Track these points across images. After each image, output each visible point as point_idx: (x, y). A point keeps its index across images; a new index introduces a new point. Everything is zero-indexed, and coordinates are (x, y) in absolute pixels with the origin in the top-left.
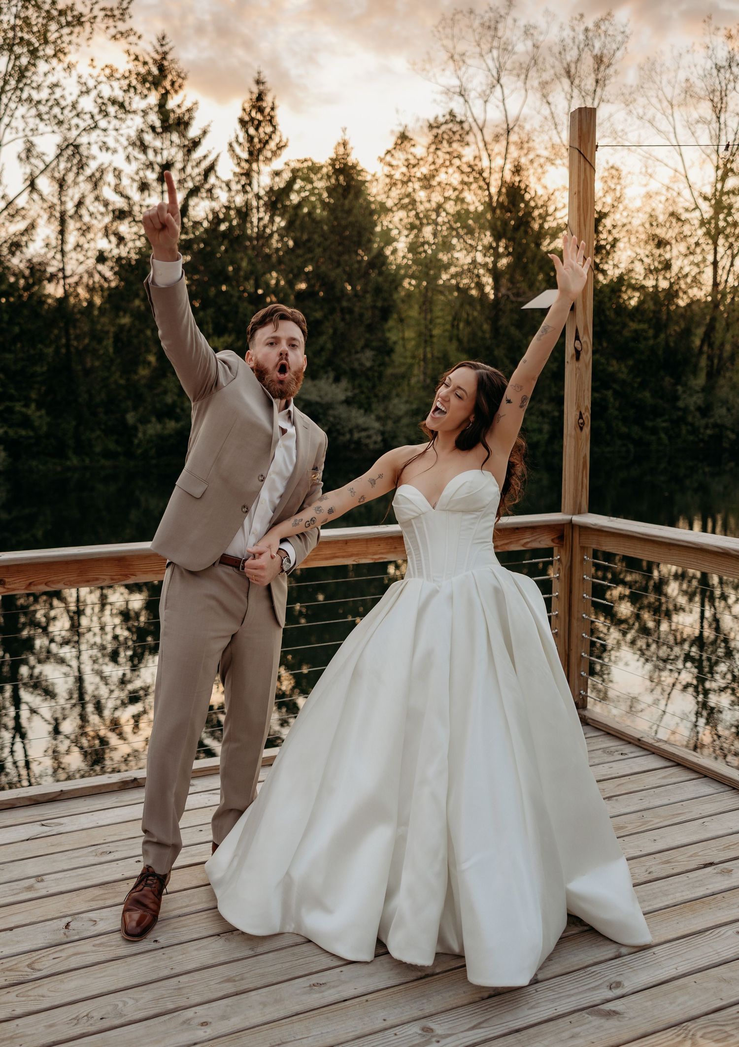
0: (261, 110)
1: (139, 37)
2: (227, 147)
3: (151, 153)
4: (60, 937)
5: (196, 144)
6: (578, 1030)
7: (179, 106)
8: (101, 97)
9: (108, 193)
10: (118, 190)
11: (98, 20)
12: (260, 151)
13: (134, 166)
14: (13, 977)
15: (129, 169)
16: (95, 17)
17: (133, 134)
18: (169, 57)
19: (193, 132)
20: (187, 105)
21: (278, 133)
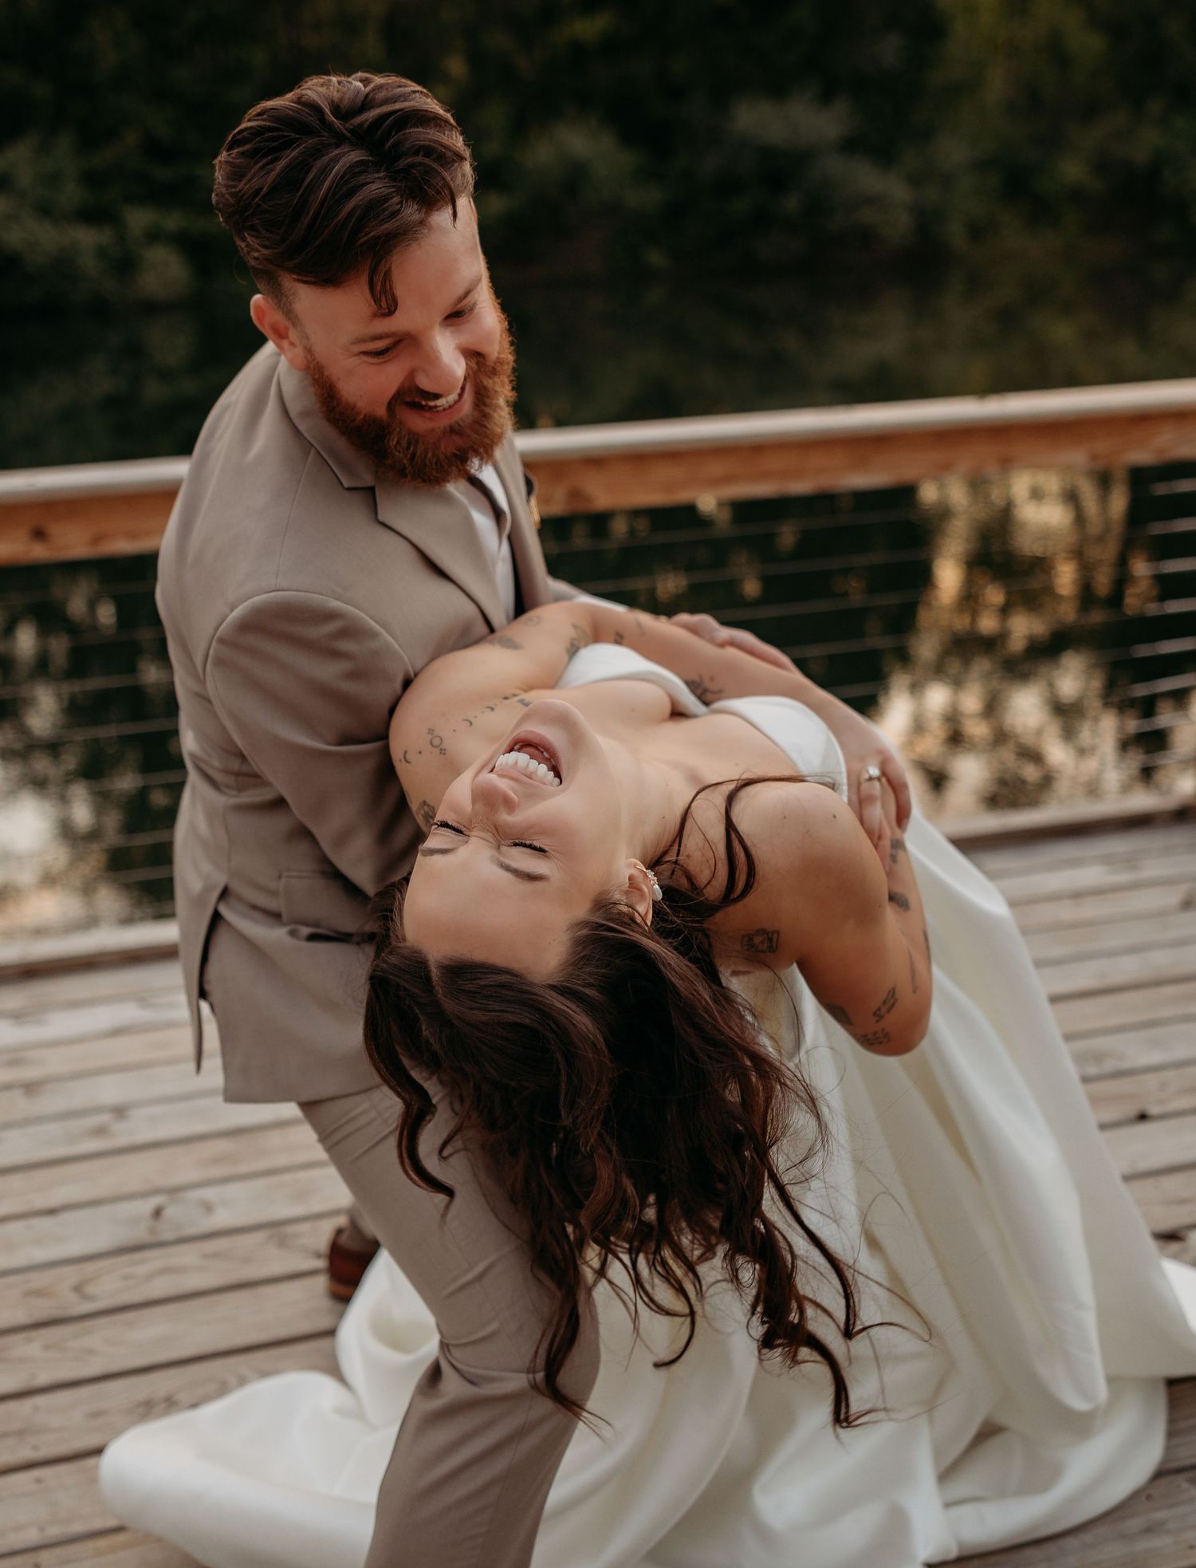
4: (140, 1234)
6: (1161, 1515)
14: (43, 1309)
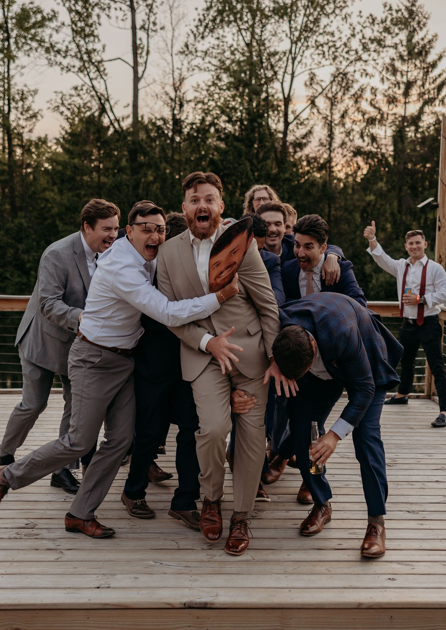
3: (399, 75)
5: (434, 66)
7: (423, 39)
8: (365, 38)
9: (365, 106)
10: (373, 104)
13: (387, 85)
15: (383, 88)
17: (387, 62)
18: (417, 4)
19: (431, 58)
20: (429, 37)
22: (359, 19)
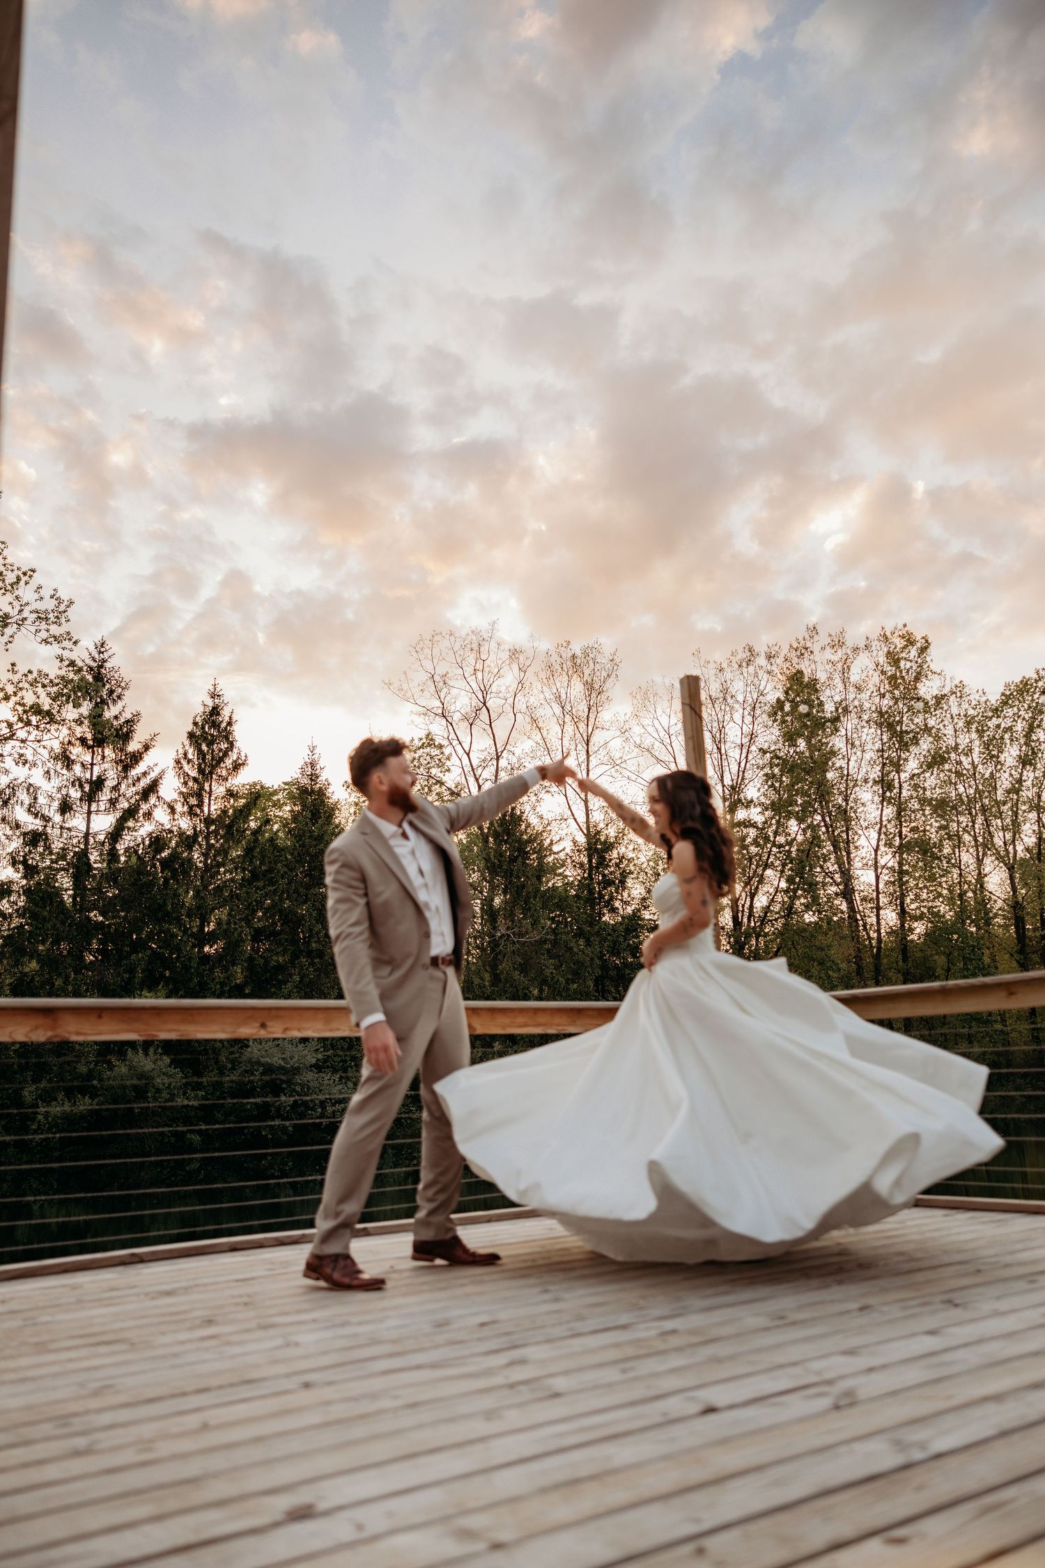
0: (215, 725)
1: (75, 643)
2: (172, 764)
3: (77, 769)
5: (136, 758)
7: (116, 717)
8: (23, 705)
9: (21, 815)
10: (32, 810)
11: (29, 622)
12: (213, 767)
13: (56, 782)
15: (48, 787)
16: (24, 619)
17: (57, 748)
18: (108, 665)
19: (133, 746)
20: (127, 715)
21: (235, 750)
22: (10, 675)
